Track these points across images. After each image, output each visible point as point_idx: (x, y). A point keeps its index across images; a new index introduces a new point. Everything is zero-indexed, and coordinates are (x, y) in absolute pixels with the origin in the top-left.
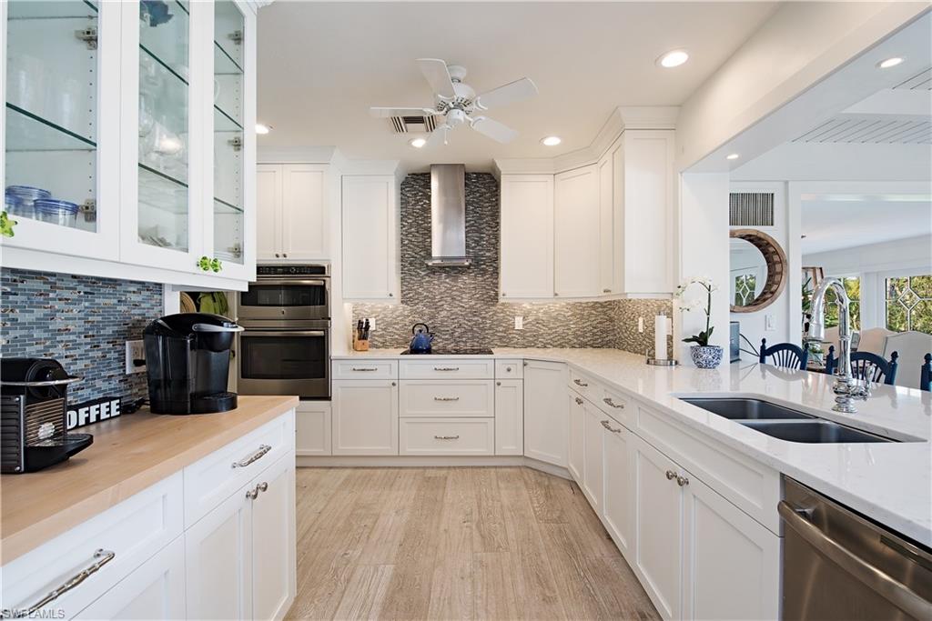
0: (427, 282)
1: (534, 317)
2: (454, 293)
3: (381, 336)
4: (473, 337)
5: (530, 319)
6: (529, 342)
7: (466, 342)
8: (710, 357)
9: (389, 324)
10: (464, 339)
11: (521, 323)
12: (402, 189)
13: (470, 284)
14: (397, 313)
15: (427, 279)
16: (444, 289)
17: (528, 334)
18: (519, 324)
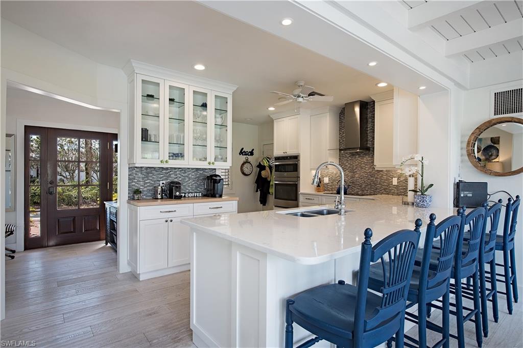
0: (350, 160)
1: (404, 178)
2: (362, 165)
3: (331, 186)
4: (371, 188)
5: (402, 179)
6: (401, 192)
7: (367, 191)
8: (418, 201)
9: (334, 181)
10: (367, 189)
11: (396, 181)
12: (340, 116)
13: (369, 160)
14: (337, 175)
15: (350, 158)
16: (357, 163)
17: (401, 188)
18: (395, 181)
